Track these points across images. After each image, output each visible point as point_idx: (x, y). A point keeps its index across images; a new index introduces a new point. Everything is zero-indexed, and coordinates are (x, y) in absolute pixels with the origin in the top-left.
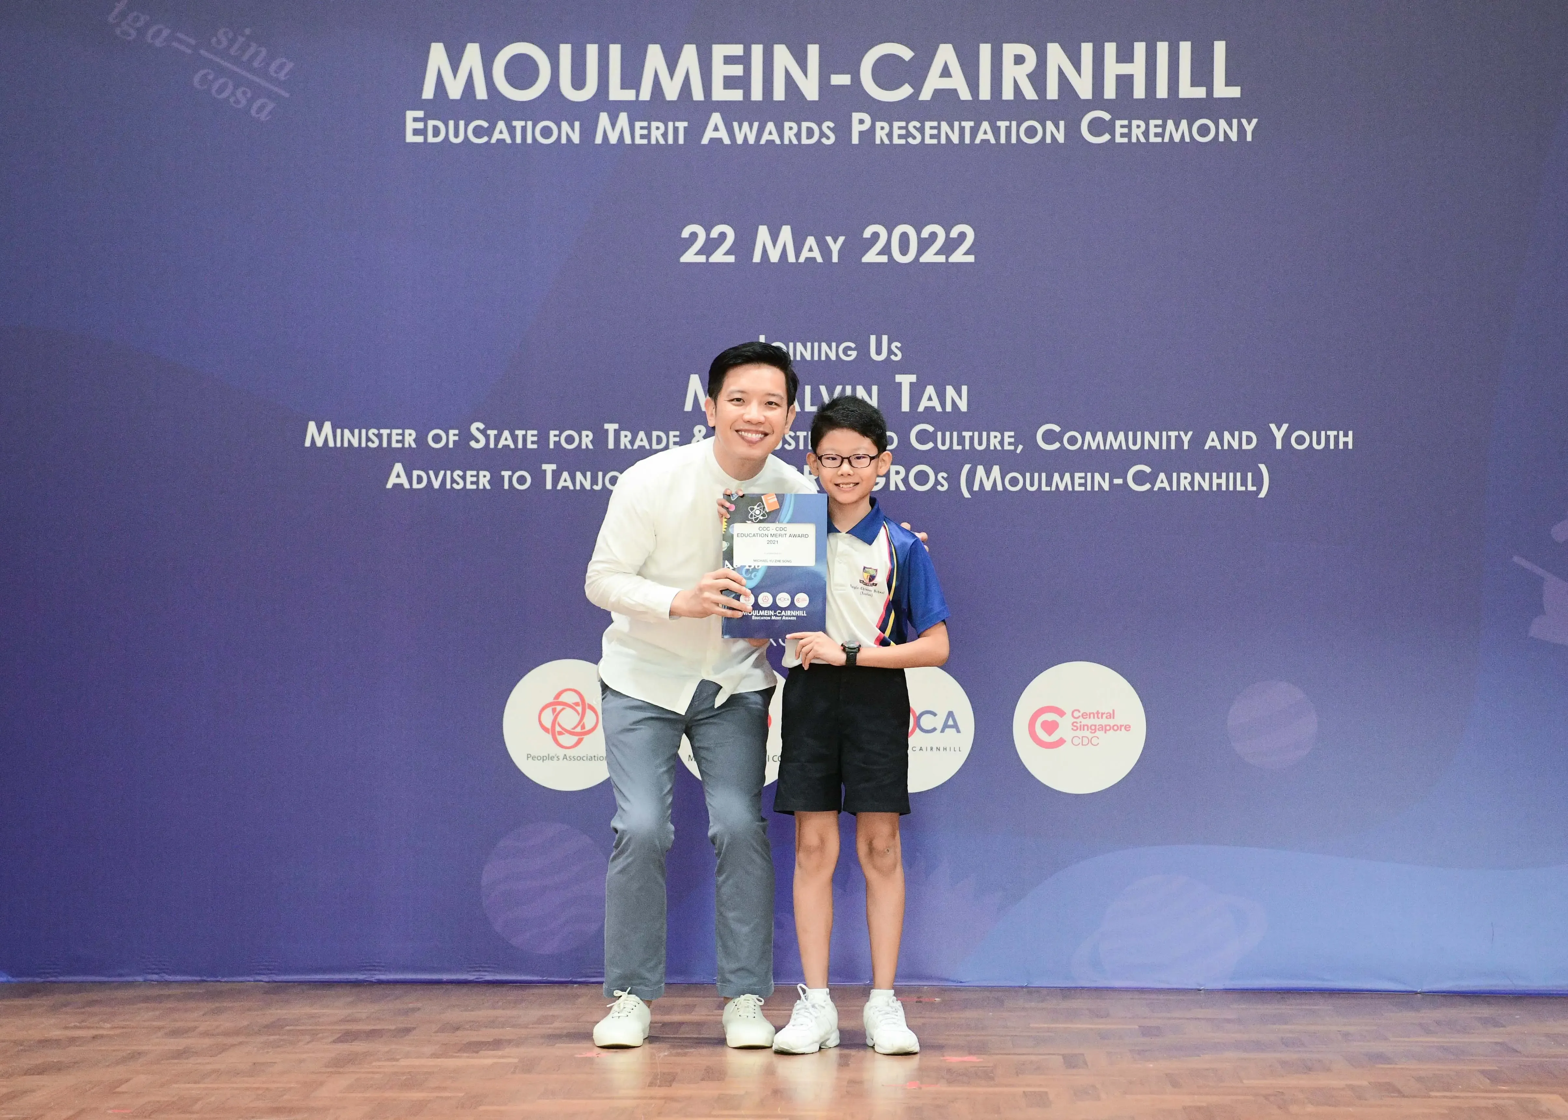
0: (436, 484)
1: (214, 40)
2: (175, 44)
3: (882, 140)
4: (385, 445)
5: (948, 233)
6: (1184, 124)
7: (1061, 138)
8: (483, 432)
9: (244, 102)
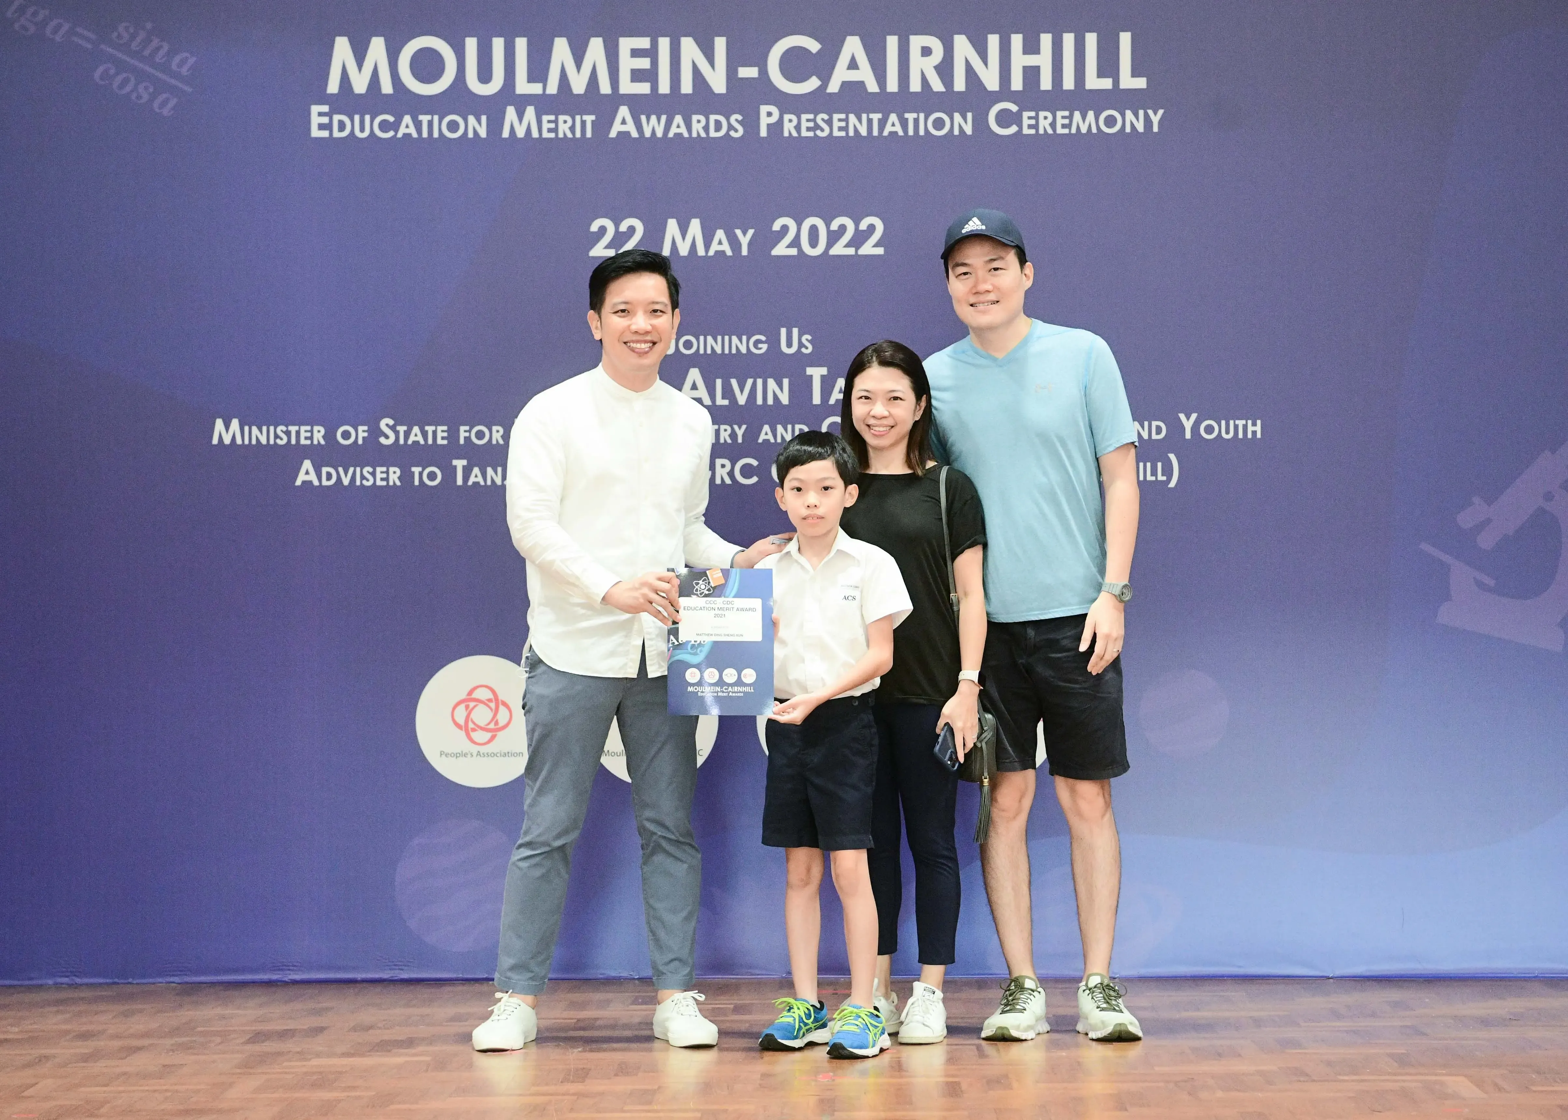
0: (346, 481)
1: (115, 34)
2: (75, 39)
3: (790, 133)
4: (293, 442)
5: (857, 225)
6: (1091, 115)
7: (968, 130)
8: (393, 428)
9: (145, 97)
